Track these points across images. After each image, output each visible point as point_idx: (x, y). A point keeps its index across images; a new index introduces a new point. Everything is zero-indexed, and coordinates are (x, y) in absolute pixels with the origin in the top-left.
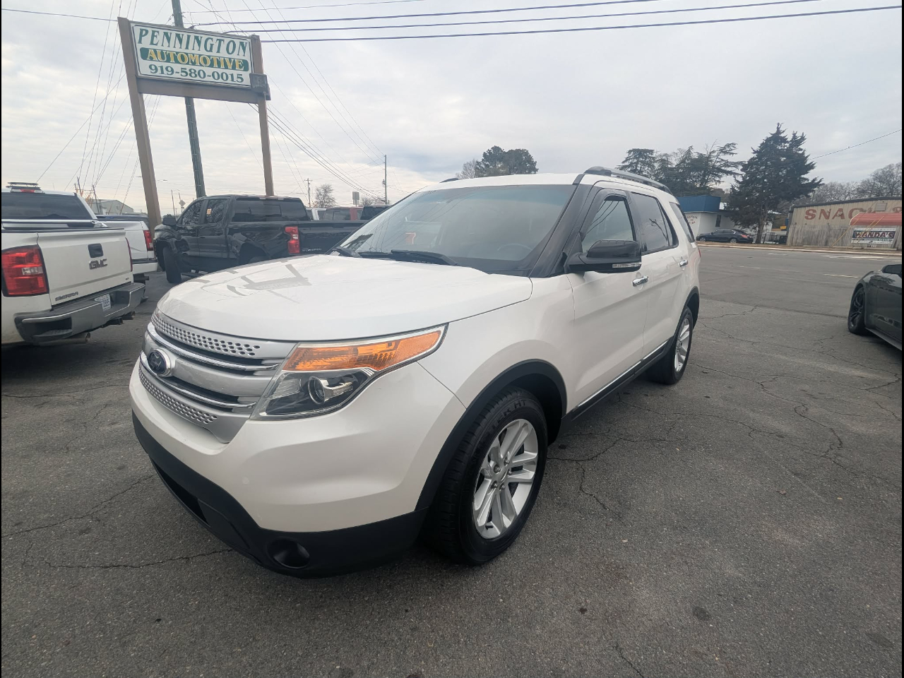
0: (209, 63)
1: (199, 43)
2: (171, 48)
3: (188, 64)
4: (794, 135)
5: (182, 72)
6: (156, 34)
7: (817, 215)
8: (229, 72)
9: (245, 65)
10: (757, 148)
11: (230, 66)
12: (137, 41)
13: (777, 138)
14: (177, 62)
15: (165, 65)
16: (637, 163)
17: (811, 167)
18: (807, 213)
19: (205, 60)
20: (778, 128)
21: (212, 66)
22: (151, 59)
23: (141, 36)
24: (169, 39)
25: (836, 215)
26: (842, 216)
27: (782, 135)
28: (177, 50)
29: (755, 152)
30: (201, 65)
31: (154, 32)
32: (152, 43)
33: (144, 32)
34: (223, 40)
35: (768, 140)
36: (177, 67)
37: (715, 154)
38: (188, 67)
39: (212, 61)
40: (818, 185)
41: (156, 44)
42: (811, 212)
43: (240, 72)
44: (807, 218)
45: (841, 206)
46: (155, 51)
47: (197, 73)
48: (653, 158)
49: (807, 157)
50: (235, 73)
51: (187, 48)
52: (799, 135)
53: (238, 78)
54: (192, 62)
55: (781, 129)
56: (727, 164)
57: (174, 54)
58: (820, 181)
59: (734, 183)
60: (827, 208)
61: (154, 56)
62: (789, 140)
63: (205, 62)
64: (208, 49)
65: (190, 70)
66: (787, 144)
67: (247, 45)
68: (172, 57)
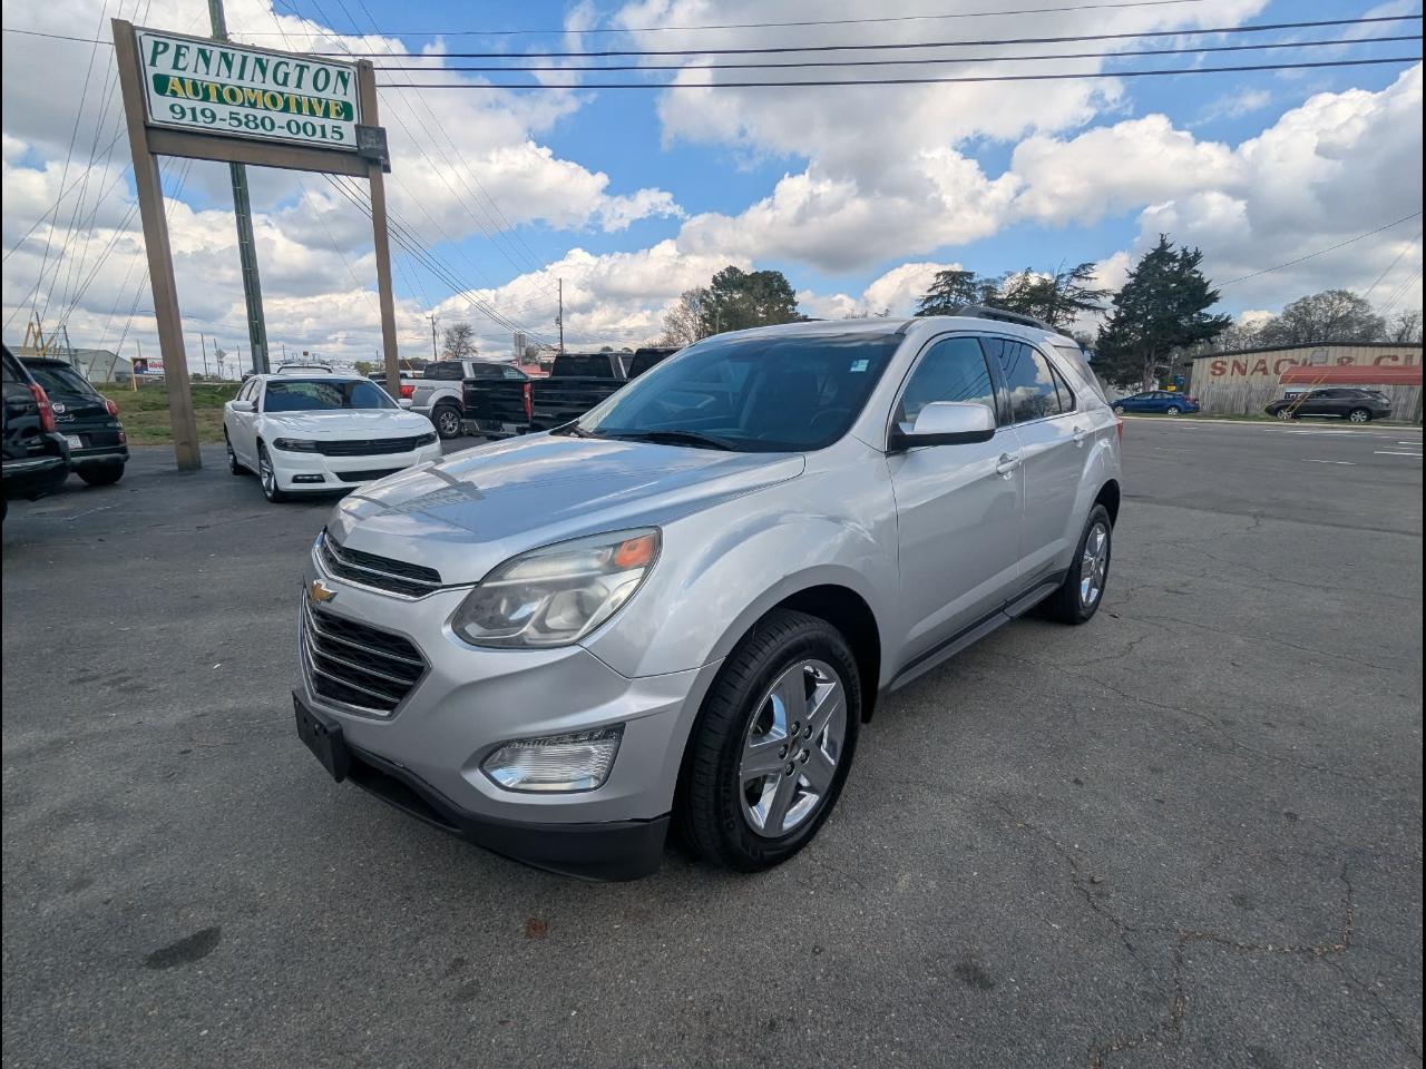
0: (281, 105)
1: (264, 70)
2: (212, 78)
3: (242, 105)
4: (1184, 250)
5: (231, 118)
6: (183, 51)
7: (1229, 368)
8: (318, 121)
9: (346, 111)
10: (1134, 270)
11: (320, 112)
12: (148, 61)
13: (1161, 254)
14: (221, 100)
15: (199, 106)
16: (949, 293)
17: (1213, 298)
18: (1214, 366)
19: (273, 99)
20: (1163, 241)
21: (286, 109)
22: (174, 94)
23: (155, 53)
24: (207, 61)
25: (1255, 369)
26: (1265, 371)
27: (1169, 250)
28: (223, 79)
29: (1132, 275)
30: (267, 109)
31: (179, 47)
32: (175, 67)
33: (161, 48)
34: (308, 67)
35: (1149, 258)
36: (223, 111)
37: (1064, 280)
38: (243, 111)
39: (287, 101)
40: (1226, 324)
41: (184, 69)
42: (1219, 365)
43: (337, 123)
44: (1214, 374)
45: (1262, 356)
46: (181, 80)
47: (259, 122)
48: (974, 285)
49: (1208, 283)
50: (329, 123)
51: (240, 78)
52: (1191, 251)
53: (334, 132)
54: (249, 102)
55: (1168, 242)
56: (1084, 294)
57: (217, 88)
58: (1228, 319)
59: (1104, 321)
60: (1242, 359)
61: (178, 88)
62: (1179, 257)
63: (275, 103)
64: (280, 81)
65: (246, 116)
66: (1177, 264)
67: (352, 76)
68: (213, 93)
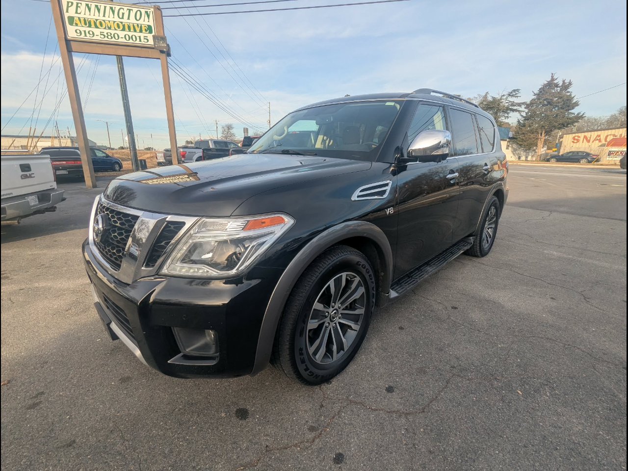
0: (121, 28)
1: (113, 12)
2: (92, 17)
3: (105, 28)
4: (564, 81)
5: (101, 34)
6: (79, 5)
7: (581, 139)
8: (137, 34)
9: (149, 29)
10: (536, 92)
11: (138, 30)
12: (65, 11)
13: (551, 84)
14: (96, 27)
15: (87, 29)
17: (576, 104)
18: (574, 138)
19: (118, 25)
20: (552, 77)
21: (124, 29)
22: (77, 25)
23: (68, 7)
24: (89, 9)
25: (595, 140)
26: (600, 140)
27: (555, 82)
28: (96, 17)
29: (535, 95)
30: (115, 30)
31: (77, 3)
32: (76, 12)
33: (70, 4)
34: (132, 10)
35: (545, 86)
36: (97, 31)
37: (505, 97)
38: (106, 31)
39: (124, 26)
40: (582, 117)
41: (80, 13)
42: (576, 138)
43: (146, 35)
44: (573, 142)
45: (599, 133)
46: (79, 18)
47: (112, 36)
49: (573, 97)
50: (142, 35)
51: (104, 16)
52: (567, 81)
53: (144, 39)
54: (108, 27)
55: (555, 77)
56: (513, 104)
57: (94, 21)
58: (583, 114)
59: (520, 117)
60: (588, 134)
61: (78, 22)
62: (560, 85)
63: (119, 27)
64: (121, 17)
65: (107, 33)
66: (559, 89)
67: (151, 13)
68: (92, 23)
